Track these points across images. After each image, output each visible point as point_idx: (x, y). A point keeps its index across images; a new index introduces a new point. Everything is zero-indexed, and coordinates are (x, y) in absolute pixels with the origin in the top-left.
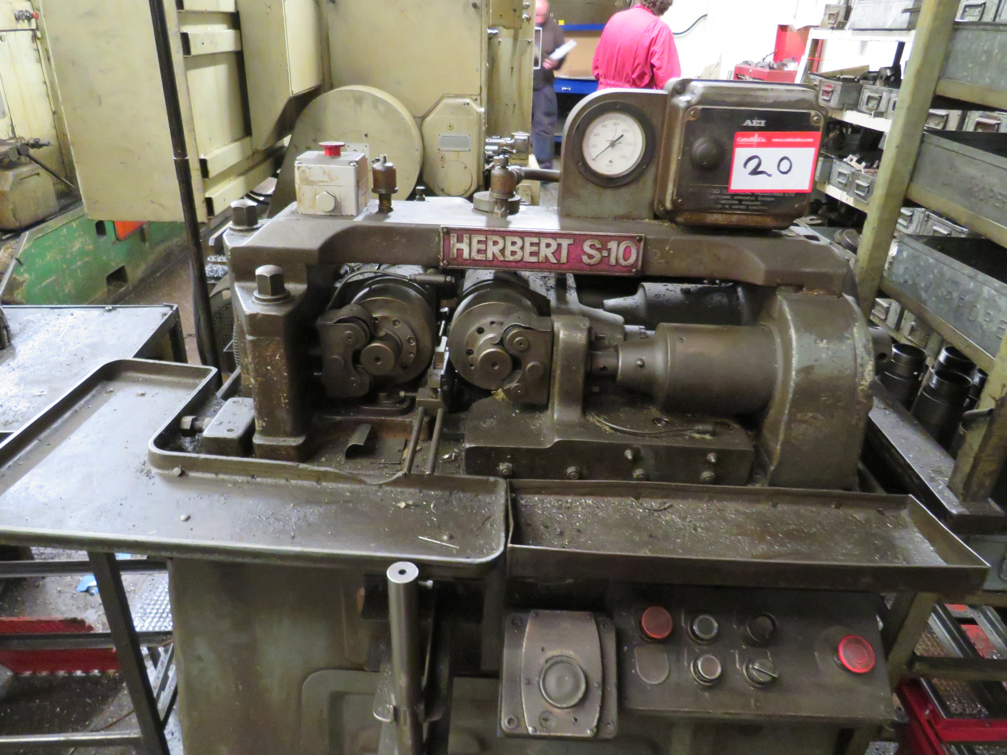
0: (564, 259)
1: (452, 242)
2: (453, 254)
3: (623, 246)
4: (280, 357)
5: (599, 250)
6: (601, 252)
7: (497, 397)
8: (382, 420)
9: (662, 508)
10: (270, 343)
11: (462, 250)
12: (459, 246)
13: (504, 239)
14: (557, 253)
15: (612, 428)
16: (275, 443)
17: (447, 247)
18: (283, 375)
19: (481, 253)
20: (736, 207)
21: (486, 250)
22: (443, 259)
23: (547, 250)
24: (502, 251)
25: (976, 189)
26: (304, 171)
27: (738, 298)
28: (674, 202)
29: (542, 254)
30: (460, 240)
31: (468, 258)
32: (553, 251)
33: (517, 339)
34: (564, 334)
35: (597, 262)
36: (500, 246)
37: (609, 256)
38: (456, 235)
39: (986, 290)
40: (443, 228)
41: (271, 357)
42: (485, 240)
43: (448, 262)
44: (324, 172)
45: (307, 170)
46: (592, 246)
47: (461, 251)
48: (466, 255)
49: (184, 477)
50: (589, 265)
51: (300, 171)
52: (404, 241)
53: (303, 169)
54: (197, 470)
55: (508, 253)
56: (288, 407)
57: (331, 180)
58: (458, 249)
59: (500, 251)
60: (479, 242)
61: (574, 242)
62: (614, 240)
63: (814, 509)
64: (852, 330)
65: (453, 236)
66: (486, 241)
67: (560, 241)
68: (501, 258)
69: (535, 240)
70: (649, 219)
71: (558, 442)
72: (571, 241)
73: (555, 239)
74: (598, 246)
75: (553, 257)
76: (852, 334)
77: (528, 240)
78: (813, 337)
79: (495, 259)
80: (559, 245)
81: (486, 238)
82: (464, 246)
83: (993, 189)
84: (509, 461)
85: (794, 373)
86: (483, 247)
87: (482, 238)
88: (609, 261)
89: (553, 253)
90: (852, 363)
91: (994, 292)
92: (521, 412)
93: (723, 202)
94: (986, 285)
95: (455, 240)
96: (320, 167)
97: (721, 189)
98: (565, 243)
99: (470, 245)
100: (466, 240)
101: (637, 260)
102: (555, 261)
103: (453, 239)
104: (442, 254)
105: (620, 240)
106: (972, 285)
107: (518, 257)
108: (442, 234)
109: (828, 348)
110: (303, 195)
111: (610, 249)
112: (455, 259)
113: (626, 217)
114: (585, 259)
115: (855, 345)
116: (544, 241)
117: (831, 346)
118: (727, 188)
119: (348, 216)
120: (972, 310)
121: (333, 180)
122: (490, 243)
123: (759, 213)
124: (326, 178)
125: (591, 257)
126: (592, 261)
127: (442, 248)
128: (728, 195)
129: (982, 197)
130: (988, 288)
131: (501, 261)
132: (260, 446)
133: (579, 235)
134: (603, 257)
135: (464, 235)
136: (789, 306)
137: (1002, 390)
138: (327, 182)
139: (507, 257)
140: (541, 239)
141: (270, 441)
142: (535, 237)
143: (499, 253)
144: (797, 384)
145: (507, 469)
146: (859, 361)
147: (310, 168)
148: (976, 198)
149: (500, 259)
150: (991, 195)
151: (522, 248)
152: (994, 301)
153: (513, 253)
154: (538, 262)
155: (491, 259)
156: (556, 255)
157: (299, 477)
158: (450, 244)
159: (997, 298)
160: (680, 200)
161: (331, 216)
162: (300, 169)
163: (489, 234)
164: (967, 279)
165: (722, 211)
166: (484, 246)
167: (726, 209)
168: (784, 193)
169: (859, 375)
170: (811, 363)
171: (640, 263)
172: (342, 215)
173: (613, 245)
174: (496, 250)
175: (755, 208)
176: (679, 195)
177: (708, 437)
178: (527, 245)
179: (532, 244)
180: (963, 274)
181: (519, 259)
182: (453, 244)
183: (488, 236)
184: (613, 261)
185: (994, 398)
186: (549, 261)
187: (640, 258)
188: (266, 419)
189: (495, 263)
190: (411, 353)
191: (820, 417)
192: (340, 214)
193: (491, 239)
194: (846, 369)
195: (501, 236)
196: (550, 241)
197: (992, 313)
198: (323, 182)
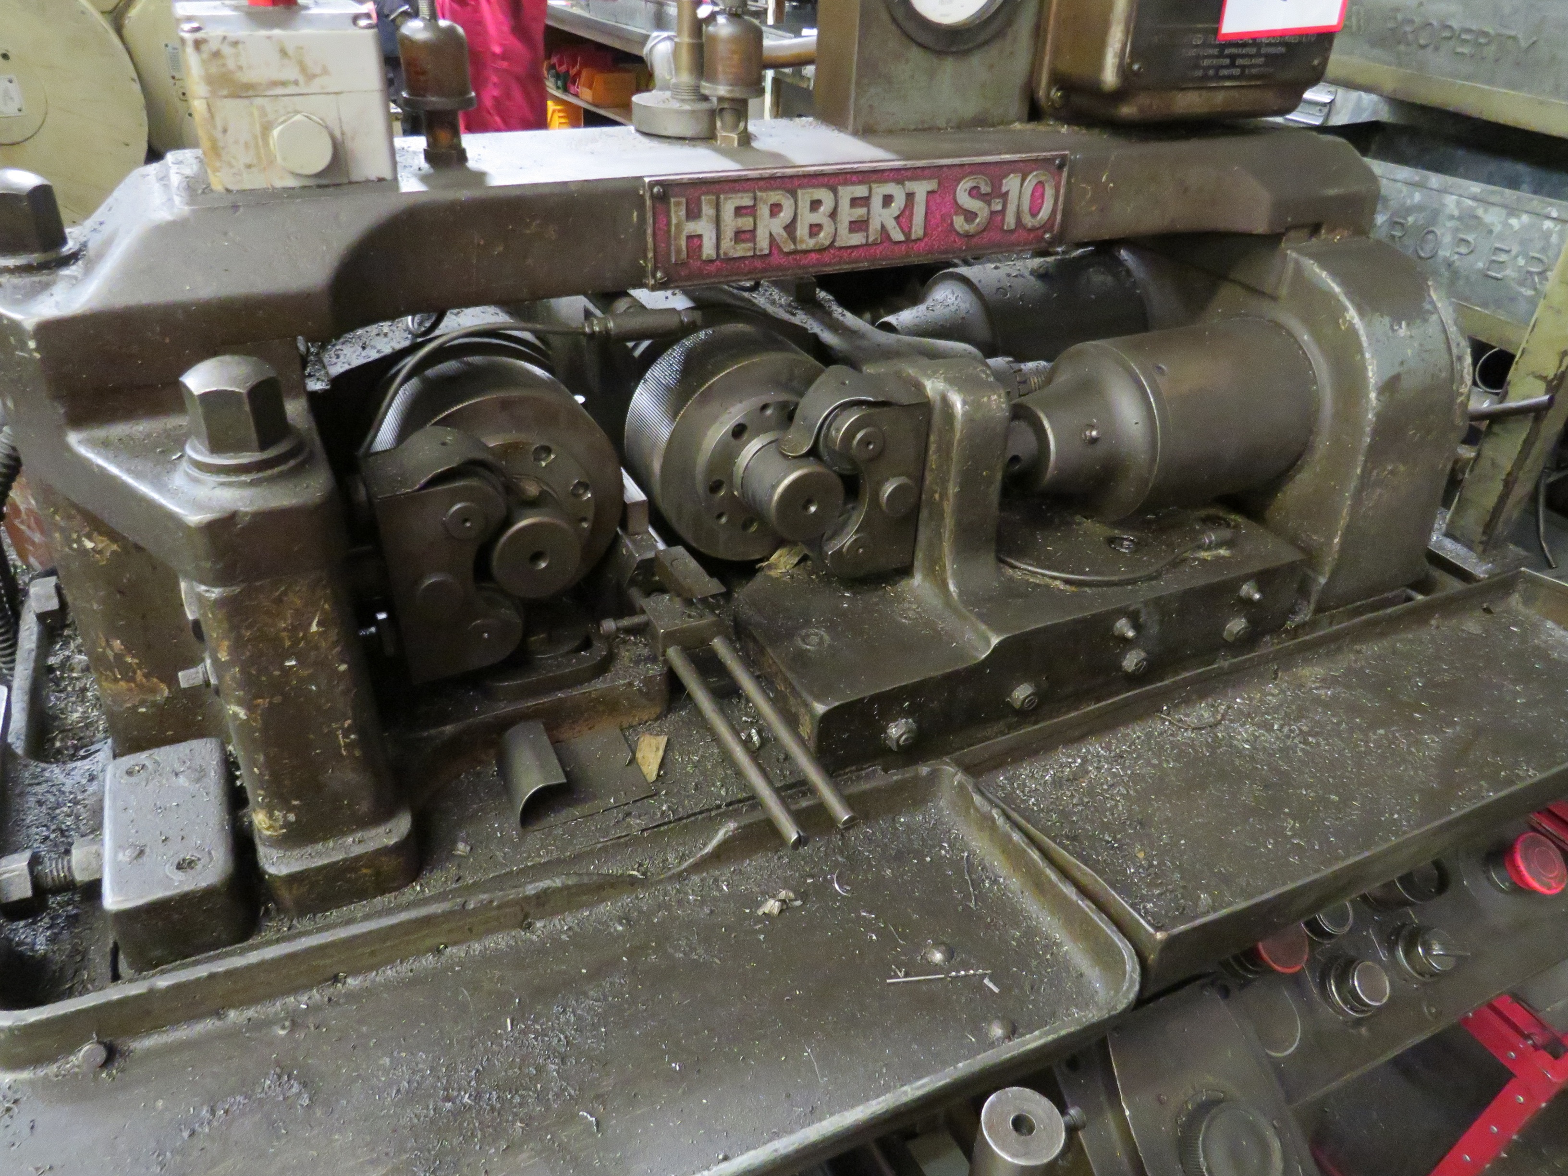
0: (917, 230)
1: (674, 221)
2: (679, 251)
3: (1031, 181)
4: (319, 624)
5: (986, 198)
6: (989, 204)
7: (774, 573)
8: (560, 699)
9: (1219, 717)
10: (285, 593)
11: (700, 237)
12: (691, 227)
13: (794, 194)
14: (904, 218)
15: (1067, 582)
16: (338, 856)
17: (663, 233)
18: (336, 670)
19: (744, 241)
20: (1225, 72)
21: (753, 231)
22: (655, 269)
23: (886, 211)
24: (790, 228)
25: (1408, 29)
26: (217, 54)
27: (1128, 272)
28: (1123, 71)
29: (875, 225)
30: (693, 214)
31: (713, 255)
32: (897, 213)
33: (859, 436)
34: (965, 403)
35: (981, 227)
36: (785, 216)
37: (1003, 212)
38: (684, 200)
39: (1450, 201)
40: (652, 185)
41: (294, 629)
42: (751, 203)
43: (666, 273)
44: (284, 53)
45: (227, 50)
46: (974, 192)
47: (695, 240)
48: (708, 249)
49: (119, 1062)
50: (968, 236)
51: (205, 56)
52: (552, 232)
53: (214, 46)
54: (156, 1027)
55: (802, 231)
56: (357, 753)
57: (310, 77)
58: (689, 238)
59: (786, 228)
60: (739, 211)
61: (939, 184)
62: (1013, 172)
63: (1410, 636)
64: (1429, 296)
65: (678, 204)
66: (754, 206)
67: (911, 186)
68: (789, 247)
69: (860, 191)
70: (1020, 120)
71: (1000, 643)
72: (932, 185)
73: (900, 182)
74: (985, 189)
75: (898, 229)
76: (1432, 302)
77: (847, 192)
78: (1387, 320)
79: (775, 252)
80: (910, 196)
81: (755, 199)
82: (704, 228)
83: (1449, 23)
84: (907, 713)
85: (1373, 395)
86: (746, 223)
87: (746, 200)
88: (1003, 220)
89: (897, 218)
90: (1446, 357)
91: (1470, 202)
92: (854, 594)
93: (1206, 62)
94: (1451, 194)
95: (683, 213)
96: (269, 38)
97: (1205, 32)
98: (921, 189)
99: (718, 221)
100: (708, 210)
101: (1054, 212)
102: (900, 237)
103: (678, 213)
104: (650, 255)
105: (1023, 168)
106: (1417, 197)
107: (824, 238)
108: (648, 203)
109: (1411, 337)
110: (225, 131)
111: (1007, 193)
112: (684, 264)
113: (981, 122)
114: (959, 222)
115: (1442, 321)
116: (880, 190)
117: (1414, 332)
118: (1216, 31)
119: (368, 181)
120: (1423, 240)
121: (314, 76)
122: (764, 211)
123: (1258, 83)
124: (291, 73)
125: (970, 216)
126: (971, 228)
127: (650, 240)
128: (1215, 46)
129: (1422, 42)
130: (1455, 197)
131: (788, 254)
132: (293, 879)
133: (949, 166)
134: (993, 213)
135: (703, 198)
136: (1323, 266)
137: (1561, 362)
138: (296, 83)
139: (802, 241)
140: (874, 186)
141: (320, 854)
142: (861, 182)
143: (785, 234)
144: (1378, 415)
145: (909, 732)
146: (1455, 351)
147: (235, 44)
148: (1408, 44)
149: (786, 250)
150: (1447, 34)
151: (833, 215)
152: (1477, 217)
153: (815, 229)
154: (867, 244)
155: (766, 252)
156: (903, 220)
157: (471, 933)
158: (669, 224)
159: (1480, 212)
160: (1136, 67)
161: (319, 186)
162: (204, 48)
163: (761, 189)
164: (1405, 189)
165: (1201, 84)
166: (751, 220)
167: (1211, 79)
168: (1301, 36)
169: (1457, 376)
170: (1396, 370)
171: (1059, 217)
172: (350, 183)
173: (1011, 184)
174: (777, 226)
175: (1254, 71)
176: (1136, 54)
177: (1223, 552)
178: (844, 203)
179: (855, 202)
180: (1395, 181)
181: (827, 243)
182: (679, 226)
183: (759, 194)
184: (1010, 221)
185: (1543, 378)
186: (888, 236)
187: (1060, 206)
188: (296, 803)
189: (776, 260)
190: (584, 519)
191: (1402, 468)
192: (346, 181)
193: (765, 202)
194: (1440, 370)
195: (788, 191)
196: (890, 188)
197: (1470, 238)
198: (284, 84)
